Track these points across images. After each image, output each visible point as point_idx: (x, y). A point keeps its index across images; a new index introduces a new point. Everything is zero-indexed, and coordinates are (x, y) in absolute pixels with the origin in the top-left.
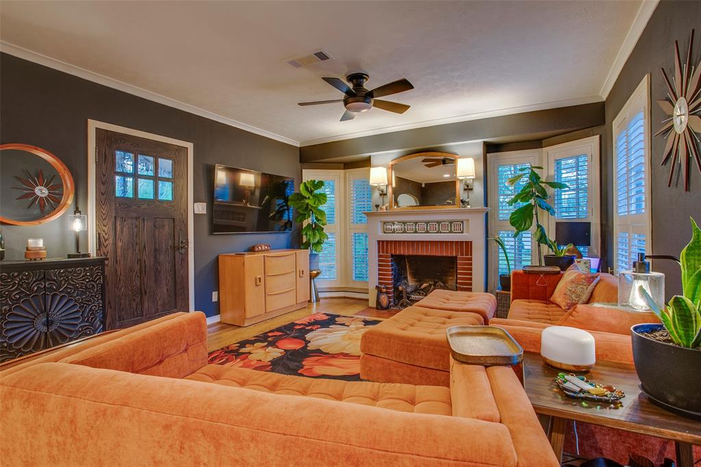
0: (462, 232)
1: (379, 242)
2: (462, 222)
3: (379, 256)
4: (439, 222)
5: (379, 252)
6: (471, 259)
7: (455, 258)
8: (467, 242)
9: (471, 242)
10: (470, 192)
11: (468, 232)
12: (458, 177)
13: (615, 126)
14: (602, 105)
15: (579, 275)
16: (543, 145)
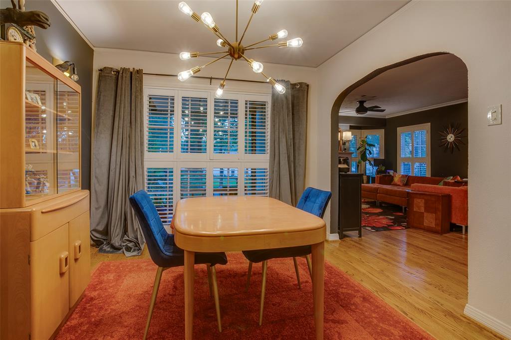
12: (343, 139)
13: (399, 129)
14: (385, 119)
15: (403, 175)
16: (362, 129)
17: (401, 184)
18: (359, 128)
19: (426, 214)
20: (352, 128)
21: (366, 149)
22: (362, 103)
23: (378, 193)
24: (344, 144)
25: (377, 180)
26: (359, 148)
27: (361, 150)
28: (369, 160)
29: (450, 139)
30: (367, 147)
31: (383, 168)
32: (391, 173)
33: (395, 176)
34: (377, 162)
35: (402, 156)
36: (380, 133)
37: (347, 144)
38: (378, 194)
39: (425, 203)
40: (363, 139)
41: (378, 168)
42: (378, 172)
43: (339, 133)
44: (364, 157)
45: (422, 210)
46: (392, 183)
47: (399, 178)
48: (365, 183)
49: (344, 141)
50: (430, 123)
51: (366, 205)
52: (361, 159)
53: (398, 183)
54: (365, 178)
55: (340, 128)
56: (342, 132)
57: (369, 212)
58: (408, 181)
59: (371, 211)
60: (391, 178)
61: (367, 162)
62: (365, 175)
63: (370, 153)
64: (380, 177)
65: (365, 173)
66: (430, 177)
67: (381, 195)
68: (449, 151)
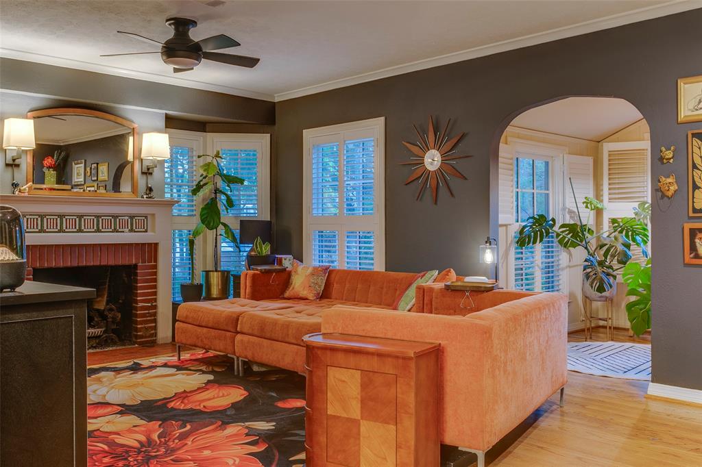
0: (146, 231)
2: (146, 217)
4: (115, 217)
6: (155, 267)
7: (135, 266)
8: (150, 244)
9: (156, 245)
10: (149, 177)
11: (153, 231)
12: (142, 156)
13: (309, 135)
14: (273, 105)
15: (315, 268)
16: (207, 130)
17: (311, 297)
18: (200, 126)
19: (366, 427)
20: (171, 122)
21: (217, 191)
22: (182, 25)
23: (238, 333)
24: (147, 172)
25: (246, 285)
26: (199, 187)
27: (201, 194)
28: (225, 225)
29: (432, 164)
30: (221, 184)
31: (266, 249)
32: (287, 261)
33: (297, 272)
34: (249, 230)
35: (315, 212)
36: (258, 145)
37: (156, 172)
38: (239, 337)
39: (364, 386)
40: (209, 159)
41: (252, 250)
42: (253, 261)
43: (131, 139)
44: (210, 215)
45: (355, 411)
46: (287, 294)
47: (306, 276)
48: (215, 296)
49: (145, 164)
50: (383, 119)
51: (204, 372)
52: (203, 221)
53: (304, 293)
54: (215, 279)
55: (132, 122)
56: (141, 135)
57: (198, 408)
58: (328, 284)
59: (208, 404)
60: (285, 278)
61: (221, 230)
62: (216, 271)
63: (230, 203)
64: (254, 275)
65: (216, 264)
66: (384, 270)
67: (246, 338)
68: (428, 196)
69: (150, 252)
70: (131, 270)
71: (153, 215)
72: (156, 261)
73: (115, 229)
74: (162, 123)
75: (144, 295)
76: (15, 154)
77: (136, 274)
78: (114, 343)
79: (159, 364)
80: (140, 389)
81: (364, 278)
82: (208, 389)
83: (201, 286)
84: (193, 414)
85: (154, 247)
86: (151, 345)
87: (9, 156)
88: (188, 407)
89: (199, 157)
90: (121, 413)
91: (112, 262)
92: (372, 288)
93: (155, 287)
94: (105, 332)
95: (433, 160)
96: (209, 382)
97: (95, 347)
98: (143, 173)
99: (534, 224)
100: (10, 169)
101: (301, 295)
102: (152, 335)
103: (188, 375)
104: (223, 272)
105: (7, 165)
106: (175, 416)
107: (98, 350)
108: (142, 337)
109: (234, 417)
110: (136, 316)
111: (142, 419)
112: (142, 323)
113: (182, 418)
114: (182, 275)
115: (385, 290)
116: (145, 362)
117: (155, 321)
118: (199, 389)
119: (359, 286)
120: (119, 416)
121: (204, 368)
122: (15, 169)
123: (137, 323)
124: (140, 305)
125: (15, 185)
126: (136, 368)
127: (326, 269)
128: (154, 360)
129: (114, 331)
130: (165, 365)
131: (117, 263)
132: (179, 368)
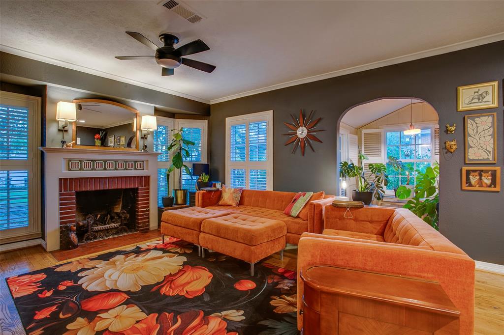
0: (143, 169)
1: (61, 180)
2: (143, 162)
3: (61, 195)
4: (126, 161)
5: (61, 191)
6: (148, 189)
7: (137, 189)
8: (145, 177)
9: (149, 177)
10: (145, 140)
11: (147, 170)
12: (142, 128)
13: (229, 121)
14: (209, 106)
16: (176, 117)
18: (172, 115)
21: (181, 148)
22: (169, 39)
23: (201, 232)
24: (144, 137)
25: (198, 199)
26: (172, 146)
27: (173, 149)
28: (185, 166)
29: (301, 134)
30: (183, 145)
31: (207, 179)
32: (218, 185)
33: (225, 191)
34: (197, 169)
35: (232, 159)
36: (201, 126)
37: (149, 137)
38: (202, 235)
40: (176, 132)
41: (199, 179)
42: (200, 185)
43: (135, 119)
44: (178, 161)
47: (231, 194)
48: (180, 203)
49: (143, 132)
50: (272, 111)
51: (180, 255)
52: (174, 164)
53: (230, 203)
54: (180, 194)
55: (136, 110)
56: (141, 117)
57: (182, 294)
58: (242, 197)
59: (188, 288)
60: (219, 194)
61: (183, 168)
62: (180, 190)
63: (188, 154)
64: (203, 193)
65: (180, 186)
66: (272, 190)
67: (207, 236)
68: (299, 151)
69: (145, 181)
70: (135, 191)
71: (148, 160)
72: (149, 185)
73: (126, 168)
74: (153, 112)
75: (142, 204)
76: (64, 123)
77: (138, 193)
78: (125, 231)
79: (152, 247)
80: (141, 273)
81: (264, 194)
82: (185, 272)
83: (172, 198)
84: (181, 303)
85: (147, 178)
86: (146, 232)
87: (61, 125)
88: (175, 293)
89: (172, 130)
90: (127, 303)
91: (124, 187)
92: (268, 201)
93: (148, 200)
94: (120, 225)
95: (302, 132)
96: (185, 264)
97: (115, 234)
98: (142, 138)
99: (343, 166)
100: (61, 133)
101: (228, 204)
102: (147, 226)
103: (171, 257)
104: (184, 190)
105: (59, 130)
106: (167, 305)
107: (116, 236)
108: (141, 227)
109: (211, 304)
110: (138, 215)
111: (143, 311)
112: (141, 219)
113: (173, 308)
114: (163, 192)
115: (276, 202)
116: (143, 245)
117: (148, 218)
118: (180, 271)
119: (260, 199)
120: (125, 306)
121: (178, 250)
122: (65, 133)
123: (138, 219)
124: (140, 210)
125: (63, 142)
126: (138, 252)
127: (241, 189)
128: (148, 244)
129: (125, 224)
130: (156, 248)
131: (127, 187)
132: (165, 251)
